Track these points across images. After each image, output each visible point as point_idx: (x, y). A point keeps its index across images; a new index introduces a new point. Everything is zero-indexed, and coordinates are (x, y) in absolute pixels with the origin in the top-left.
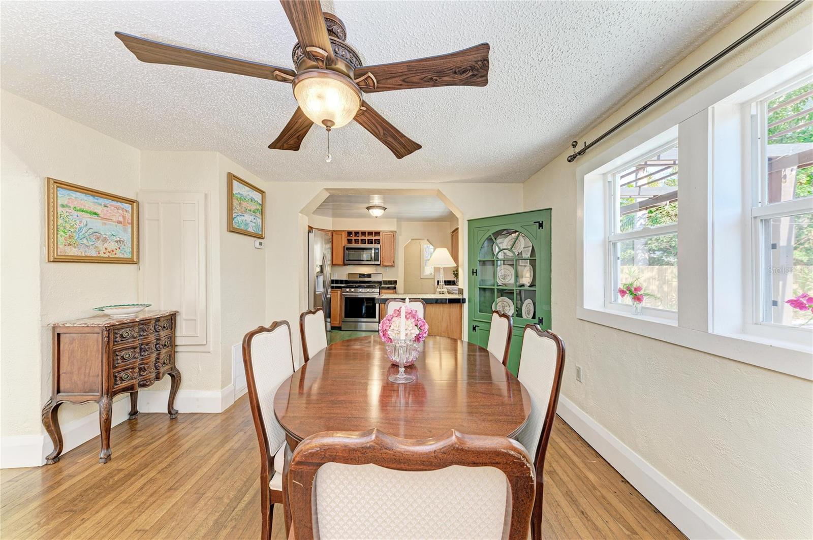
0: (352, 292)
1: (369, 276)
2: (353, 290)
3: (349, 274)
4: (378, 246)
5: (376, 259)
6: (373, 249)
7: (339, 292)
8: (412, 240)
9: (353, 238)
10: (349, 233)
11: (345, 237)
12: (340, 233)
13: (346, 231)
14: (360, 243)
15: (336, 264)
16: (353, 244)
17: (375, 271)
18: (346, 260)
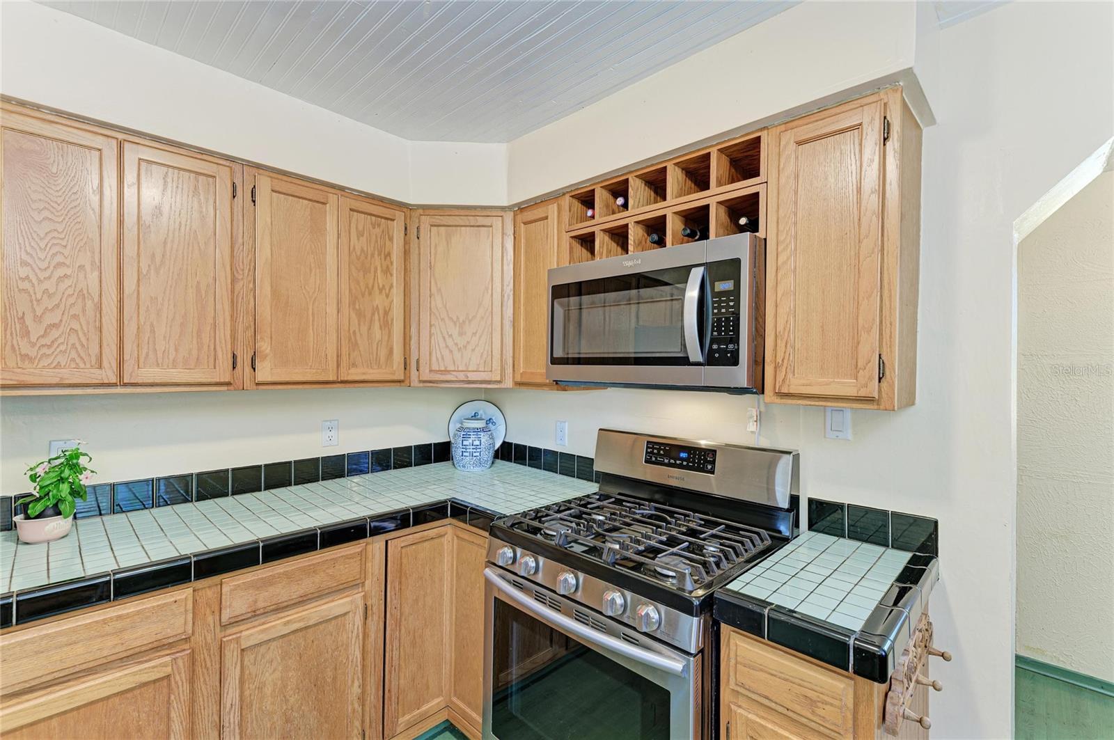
0: (531, 581)
1: (702, 457)
3: (604, 433)
4: (739, 246)
5: (719, 350)
9: (602, 219)
10: (585, 198)
11: (559, 232)
12: (540, 212)
13: (567, 197)
14: (631, 248)
15: (524, 380)
16: (597, 258)
17: (752, 427)
18: (555, 361)
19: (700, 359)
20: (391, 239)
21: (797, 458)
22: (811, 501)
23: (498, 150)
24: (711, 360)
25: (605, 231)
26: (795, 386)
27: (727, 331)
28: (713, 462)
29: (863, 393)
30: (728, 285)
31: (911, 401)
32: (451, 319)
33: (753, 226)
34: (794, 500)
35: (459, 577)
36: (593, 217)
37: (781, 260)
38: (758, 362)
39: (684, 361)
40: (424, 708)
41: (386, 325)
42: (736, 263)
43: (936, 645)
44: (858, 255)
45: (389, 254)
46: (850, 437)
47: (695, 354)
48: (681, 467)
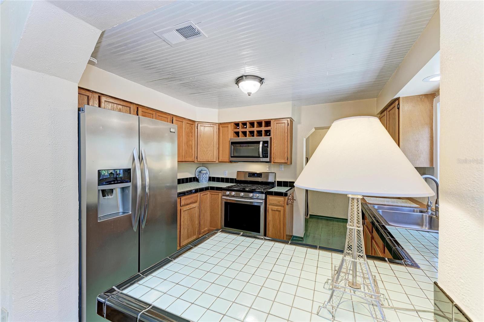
0: (233, 196)
1: (260, 175)
2: (233, 193)
3: (238, 172)
4: (267, 139)
5: (265, 155)
6: (261, 143)
7: (220, 195)
8: (316, 129)
9: (240, 130)
10: (237, 124)
11: (231, 130)
12: (226, 126)
13: (233, 123)
14: (247, 136)
15: (222, 161)
16: (240, 137)
17: (268, 169)
18: (231, 157)
19: (262, 157)
20: (193, 129)
21: (275, 173)
22: (277, 181)
23: (216, 111)
24: (263, 157)
25: (241, 131)
26: (276, 161)
27: (266, 152)
28: (261, 176)
29: (285, 162)
30: (266, 145)
31: (291, 163)
32: (205, 147)
33: (270, 135)
34: (275, 181)
35: (211, 203)
36: (239, 128)
37: (274, 141)
38: (271, 158)
39: (259, 157)
40: (205, 229)
41: (192, 149)
42: (268, 141)
43: (294, 199)
44: (284, 142)
45: (192, 133)
46: (283, 169)
47: (261, 156)
48: (255, 177)
